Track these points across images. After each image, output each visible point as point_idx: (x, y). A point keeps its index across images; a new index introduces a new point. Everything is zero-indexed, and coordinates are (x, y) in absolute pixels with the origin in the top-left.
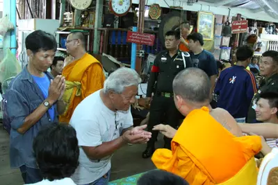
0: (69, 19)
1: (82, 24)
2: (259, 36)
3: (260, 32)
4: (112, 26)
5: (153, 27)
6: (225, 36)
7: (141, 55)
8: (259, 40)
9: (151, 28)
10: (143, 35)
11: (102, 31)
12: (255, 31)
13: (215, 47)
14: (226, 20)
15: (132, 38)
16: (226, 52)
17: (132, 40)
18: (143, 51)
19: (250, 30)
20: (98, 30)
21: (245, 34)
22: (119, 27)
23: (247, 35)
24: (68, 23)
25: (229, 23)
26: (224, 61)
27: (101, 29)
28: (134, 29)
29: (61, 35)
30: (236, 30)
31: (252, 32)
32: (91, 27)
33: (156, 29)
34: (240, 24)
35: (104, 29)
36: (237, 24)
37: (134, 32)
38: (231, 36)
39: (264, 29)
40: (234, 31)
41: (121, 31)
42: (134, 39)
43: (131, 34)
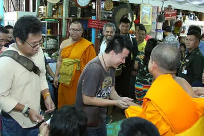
0: (43, 11)
1: (53, 14)
2: (184, 22)
3: (184, 19)
4: (76, 16)
5: (106, 16)
6: (160, 22)
7: (99, 37)
8: (184, 25)
9: (104, 17)
10: (101, 23)
11: (68, 20)
12: (181, 18)
13: (152, 31)
14: (160, 10)
15: (92, 25)
16: (160, 35)
18: (101, 34)
19: (177, 17)
20: (66, 19)
21: (174, 20)
22: (81, 16)
24: (42, 15)
28: (93, 18)
30: (168, 18)
31: (179, 19)
32: (60, 17)
33: (108, 17)
34: (171, 13)
35: (71, 18)
36: (169, 13)
37: (94, 20)
38: (165, 22)
39: (187, 16)
40: (166, 18)
41: (83, 20)
42: (94, 25)
43: (91, 22)
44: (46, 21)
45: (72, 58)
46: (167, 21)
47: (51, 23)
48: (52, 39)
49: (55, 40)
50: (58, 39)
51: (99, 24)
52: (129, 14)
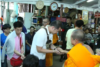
0: (36, 12)
1: (41, 14)
4: (51, 15)
5: (66, 16)
9: (65, 16)
13: (89, 23)
14: (93, 13)
16: (93, 25)
22: (54, 15)
24: (36, 14)
25: (94, 14)
26: (92, 28)
27: (47, 16)
28: (59, 16)
29: (33, 18)
32: (44, 15)
33: (67, 16)
35: (49, 16)
36: (97, 15)
40: (96, 17)
41: (55, 17)
42: (59, 20)
43: (58, 18)
44: (37, 17)
46: (96, 19)
47: (40, 18)
48: (40, 26)
51: (61, 19)
52: (76, 15)
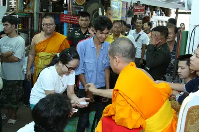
0: (13, 5)
1: (24, 9)
2: (151, 17)
3: (152, 14)
4: (48, 11)
6: (129, 17)
8: (151, 20)
9: (76, 12)
10: (72, 17)
11: (40, 14)
12: (149, 13)
14: (129, 5)
15: (64, 19)
17: (64, 20)
18: (72, 29)
19: (145, 13)
20: (37, 14)
21: (142, 15)
22: (53, 11)
23: (143, 17)
24: (13, 9)
25: (132, 8)
28: (65, 12)
30: (137, 13)
31: (147, 14)
32: (31, 11)
34: (139, 8)
35: (42, 13)
36: (137, 9)
37: (65, 15)
38: (134, 17)
39: (154, 12)
40: (135, 13)
41: (55, 14)
42: (66, 19)
43: (63, 17)
44: (17, 16)
45: (49, 52)
46: (136, 16)
47: (22, 18)
48: (23, 34)
49: (26, 35)
50: (30, 33)
51: (71, 18)
52: (100, 9)
